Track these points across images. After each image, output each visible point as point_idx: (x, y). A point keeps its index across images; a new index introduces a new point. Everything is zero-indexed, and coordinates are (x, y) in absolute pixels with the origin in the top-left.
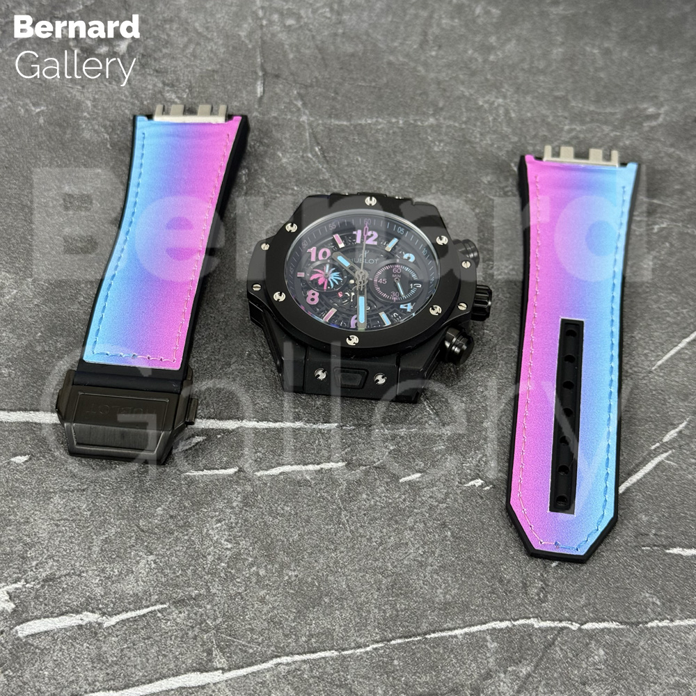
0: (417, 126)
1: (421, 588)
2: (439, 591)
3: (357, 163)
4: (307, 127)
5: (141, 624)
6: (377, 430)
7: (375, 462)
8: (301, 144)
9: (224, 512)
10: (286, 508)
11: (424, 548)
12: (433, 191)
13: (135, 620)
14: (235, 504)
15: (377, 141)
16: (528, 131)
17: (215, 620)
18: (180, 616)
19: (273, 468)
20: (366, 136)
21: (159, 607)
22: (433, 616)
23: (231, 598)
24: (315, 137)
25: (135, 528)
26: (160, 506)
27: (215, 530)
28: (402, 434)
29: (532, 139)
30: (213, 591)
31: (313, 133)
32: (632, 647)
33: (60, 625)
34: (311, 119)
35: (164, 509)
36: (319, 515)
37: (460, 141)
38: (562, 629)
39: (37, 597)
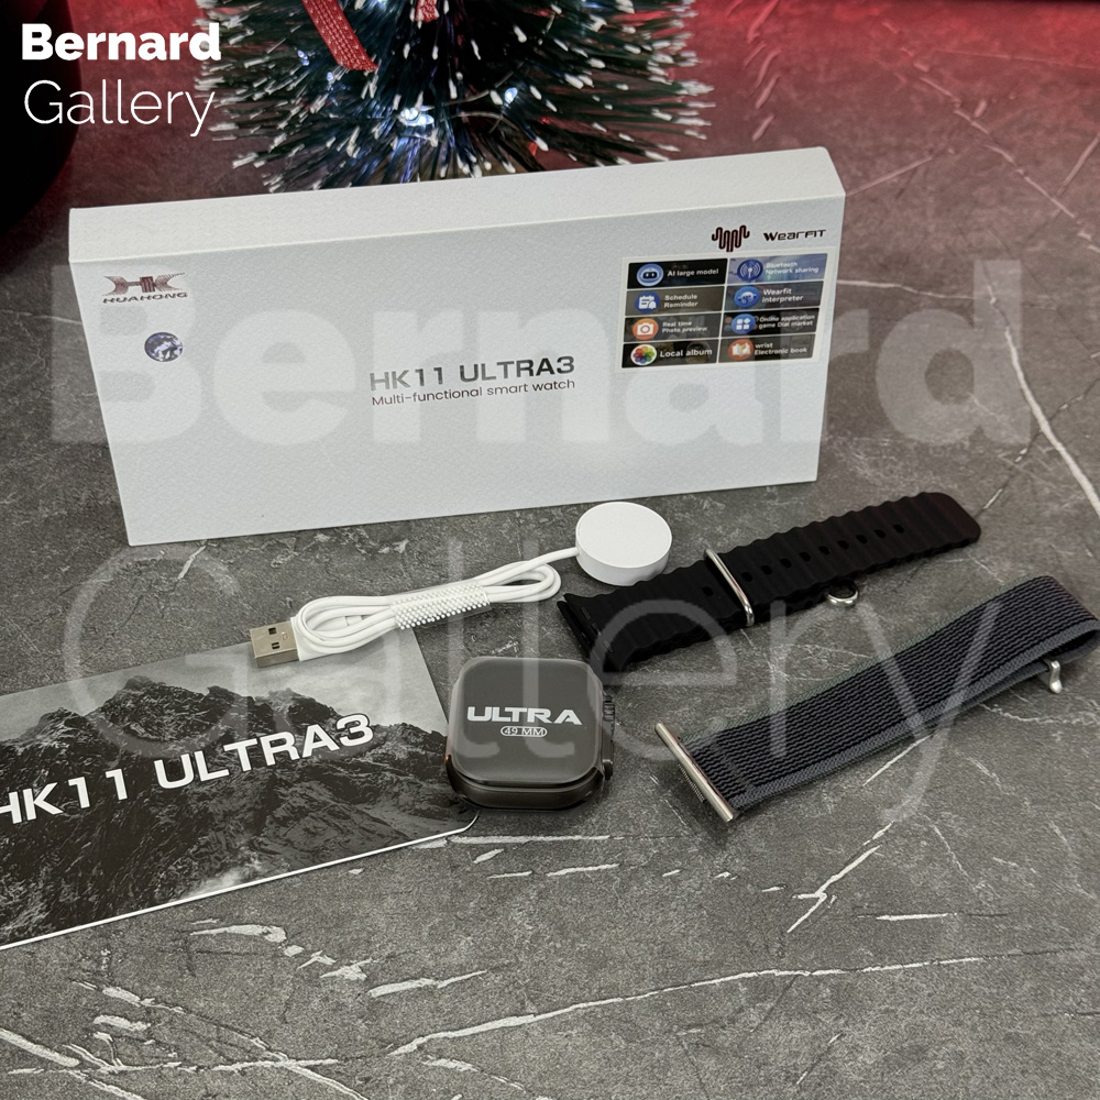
1: (685, 952)
2: (700, 953)
5: (467, 985)
7: (642, 863)
9: (524, 904)
10: (573, 899)
11: (685, 923)
13: (462, 982)
14: (532, 898)
17: (524, 980)
18: (497, 979)
19: (560, 870)
21: (480, 972)
22: (695, 971)
23: (536, 964)
25: (454, 918)
26: (471, 901)
27: (517, 916)
30: (521, 960)
32: (852, 986)
33: (404, 988)
35: (475, 903)
36: (600, 903)
38: (797, 976)
39: (383, 969)
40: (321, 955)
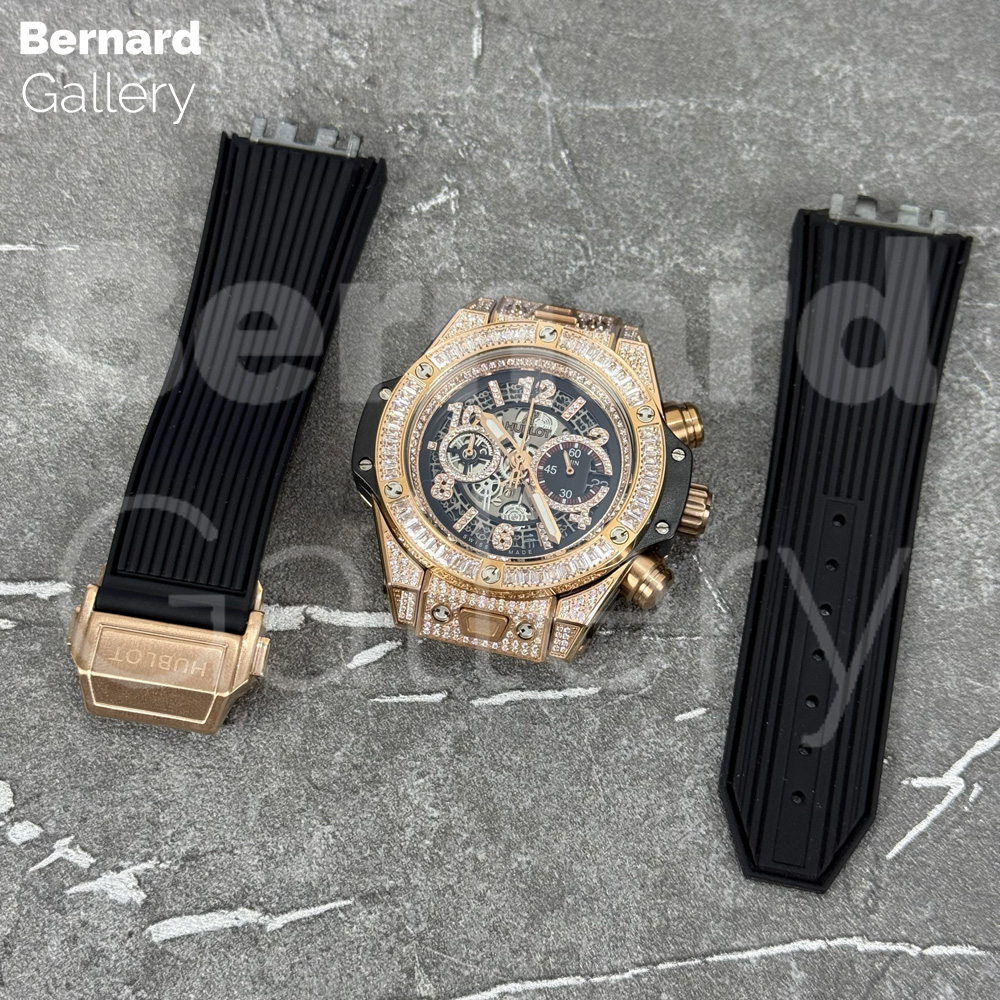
0: (716, 113)
1: (702, 886)
2: (727, 891)
3: (624, 181)
4: (549, 114)
5: (317, 928)
6: (645, 638)
7: (641, 689)
8: (540, 146)
9: (428, 762)
10: (514, 758)
11: (707, 825)
12: (738, 232)
13: (308, 922)
14: (442, 750)
15: (655, 142)
16: (888, 125)
17: (417, 925)
18: (369, 918)
19: (496, 694)
20: (638, 131)
21: (341, 903)
22: (716, 930)
23: (440, 893)
24: (560, 132)
25: (306, 783)
26: (337, 749)
27: (415, 788)
28: (681, 645)
29: (893, 140)
30: (414, 881)
31: (557, 125)
33: (208, 926)
34: (556, 99)
35: (345, 754)
36: (560, 769)
37: (782, 142)
38: (896, 953)
39: (175, 884)
40: (72, 846)
